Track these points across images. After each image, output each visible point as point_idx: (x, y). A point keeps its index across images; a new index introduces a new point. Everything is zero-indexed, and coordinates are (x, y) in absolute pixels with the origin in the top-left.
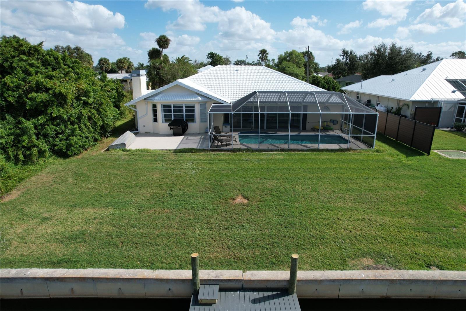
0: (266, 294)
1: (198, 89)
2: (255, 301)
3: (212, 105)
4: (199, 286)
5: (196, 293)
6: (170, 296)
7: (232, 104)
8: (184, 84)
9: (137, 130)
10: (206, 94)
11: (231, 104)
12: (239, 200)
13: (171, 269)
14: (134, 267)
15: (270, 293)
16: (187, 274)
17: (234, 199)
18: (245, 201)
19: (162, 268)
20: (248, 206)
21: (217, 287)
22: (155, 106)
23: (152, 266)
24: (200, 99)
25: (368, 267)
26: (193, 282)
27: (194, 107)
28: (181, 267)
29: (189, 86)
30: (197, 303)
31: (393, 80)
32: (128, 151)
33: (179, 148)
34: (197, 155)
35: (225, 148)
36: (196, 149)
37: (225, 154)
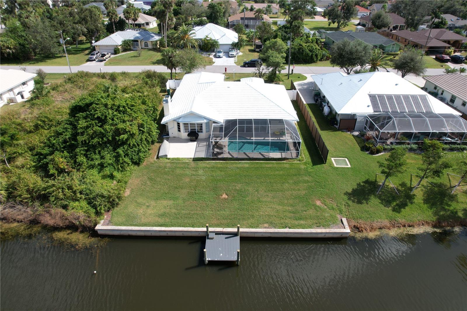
0: (230, 236)
1: (204, 115)
2: (226, 238)
3: (213, 124)
4: (209, 233)
5: (208, 235)
6: (199, 235)
8: (196, 113)
9: (168, 135)
10: (209, 118)
11: (223, 123)
12: (224, 196)
13: (199, 227)
14: (187, 227)
15: (231, 236)
16: (205, 229)
17: (222, 196)
18: (227, 197)
19: (196, 227)
20: (227, 200)
21: (215, 233)
22: (178, 124)
23: (193, 226)
24: (205, 121)
25: (265, 228)
26: (207, 232)
27: (202, 125)
28: (203, 227)
30: (208, 238)
31: (341, 84)
32: (169, 159)
33: (195, 157)
34: (205, 163)
35: (220, 157)
36: (205, 158)
37: (219, 162)
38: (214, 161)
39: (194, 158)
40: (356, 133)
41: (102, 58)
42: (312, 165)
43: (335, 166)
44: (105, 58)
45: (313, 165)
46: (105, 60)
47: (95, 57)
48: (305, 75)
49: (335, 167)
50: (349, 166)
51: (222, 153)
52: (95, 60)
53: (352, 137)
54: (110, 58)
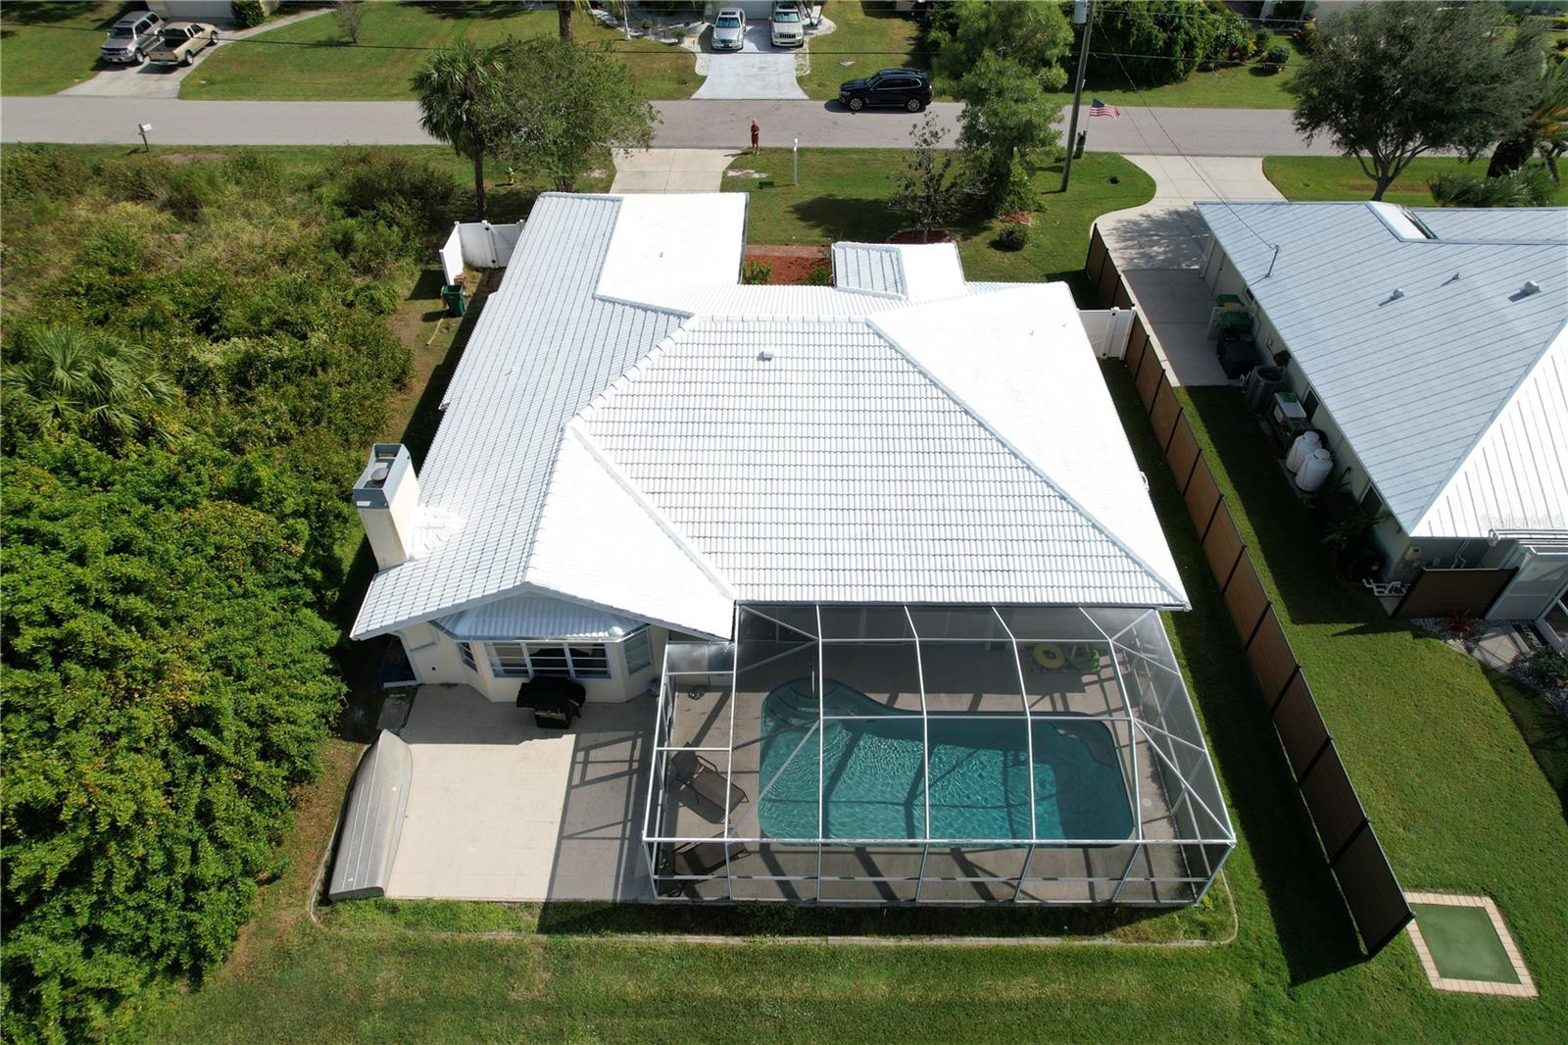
3: (667, 646)
7: (736, 644)
9: (412, 678)
11: (732, 640)
24: (619, 632)
27: (603, 654)
31: (1396, 296)
32: (393, 909)
33: (560, 896)
34: (614, 955)
36: (614, 903)
39: (547, 906)
40: (1501, 649)
41: (166, 56)
42: (1286, 976)
43: (1437, 982)
44: (180, 51)
45: (1296, 980)
46: (185, 64)
47: (132, 47)
48: (1143, 163)
49: (1438, 997)
50: (1525, 988)
52: (135, 63)
53: (1485, 688)
54: (211, 49)
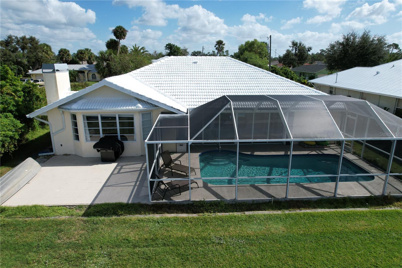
1: (137, 92)
3: (160, 115)
7: (189, 115)
8: (116, 85)
9: (51, 150)
10: (150, 99)
11: (187, 113)
22: (74, 117)
24: (140, 106)
27: (132, 119)
29: (123, 88)
31: (378, 73)
34: (125, 222)
35: (178, 199)
36: (127, 204)
37: (176, 220)
38: (157, 216)
51: (185, 188)
